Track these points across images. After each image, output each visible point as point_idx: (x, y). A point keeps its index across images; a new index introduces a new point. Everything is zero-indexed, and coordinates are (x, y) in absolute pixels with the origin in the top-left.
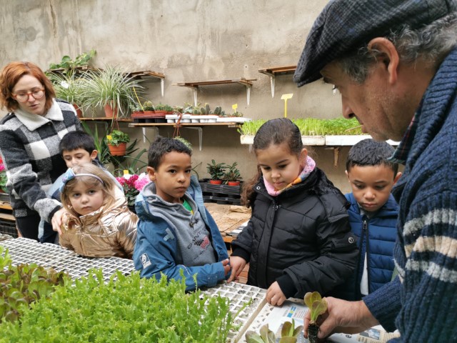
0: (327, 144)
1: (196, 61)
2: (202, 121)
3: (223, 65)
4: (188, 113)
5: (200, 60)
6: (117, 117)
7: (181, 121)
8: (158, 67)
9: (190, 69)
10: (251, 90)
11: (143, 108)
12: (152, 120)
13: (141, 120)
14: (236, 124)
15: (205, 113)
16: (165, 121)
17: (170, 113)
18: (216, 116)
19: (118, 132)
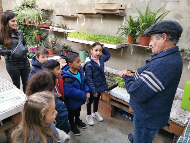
1: (63, 5)
3: (70, 8)
5: (64, 5)
6: (38, 26)
8: (53, 6)
9: (61, 8)
10: (78, 19)
11: (44, 23)
12: (46, 28)
13: (43, 27)
14: (67, 32)
15: (60, 27)
16: (49, 28)
17: (51, 26)
18: (63, 29)
19: (37, 31)
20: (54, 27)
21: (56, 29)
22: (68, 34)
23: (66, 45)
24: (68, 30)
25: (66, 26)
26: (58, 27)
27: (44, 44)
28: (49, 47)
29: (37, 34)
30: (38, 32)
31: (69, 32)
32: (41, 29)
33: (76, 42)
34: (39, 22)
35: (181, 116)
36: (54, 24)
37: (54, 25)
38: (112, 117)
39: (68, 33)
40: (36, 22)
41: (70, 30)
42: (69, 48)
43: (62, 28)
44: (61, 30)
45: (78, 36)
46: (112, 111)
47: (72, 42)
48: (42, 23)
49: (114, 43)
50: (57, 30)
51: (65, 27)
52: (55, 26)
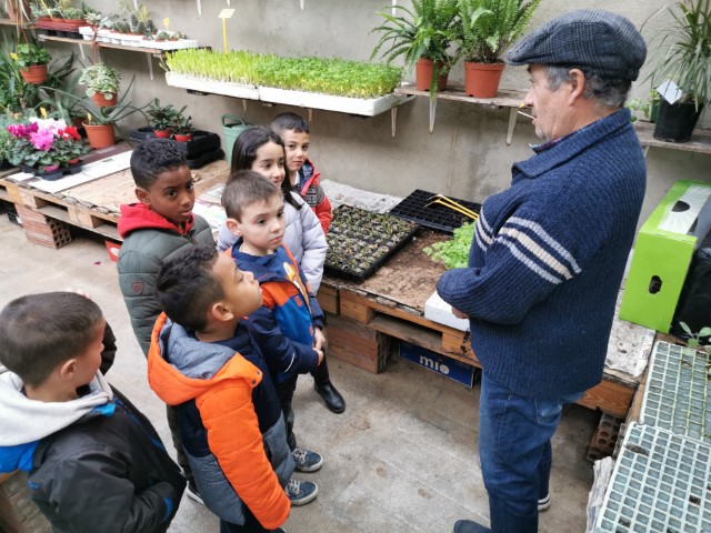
0: (262, 99)
2: (123, 43)
4: (105, 27)
6: (23, 25)
7: (97, 40)
11: (49, 11)
12: (65, 34)
13: (52, 33)
14: (163, 52)
15: (126, 30)
16: (81, 37)
17: (84, 24)
18: (140, 38)
19: (25, 49)
20: (101, 32)
21: (110, 38)
22: (165, 59)
23: (163, 105)
24: (161, 39)
25: (151, 25)
26: (117, 30)
27: (66, 104)
28: (89, 116)
29: (28, 64)
30: (31, 54)
31: (170, 52)
32: (43, 37)
33: (205, 94)
34: (28, 10)
35: (622, 348)
36: (98, 17)
37: (99, 21)
38: (380, 371)
39: (168, 55)
40: (16, 11)
41: (173, 39)
42: (178, 115)
43: (136, 33)
44: (133, 42)
45: (213, 69)
46: (379, 354)
47: (190, 91)
48: (40, 13)
49: (363, 92)
50: (114, 42)
51: (146, 29)
52: (101, 25)
